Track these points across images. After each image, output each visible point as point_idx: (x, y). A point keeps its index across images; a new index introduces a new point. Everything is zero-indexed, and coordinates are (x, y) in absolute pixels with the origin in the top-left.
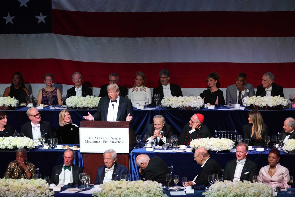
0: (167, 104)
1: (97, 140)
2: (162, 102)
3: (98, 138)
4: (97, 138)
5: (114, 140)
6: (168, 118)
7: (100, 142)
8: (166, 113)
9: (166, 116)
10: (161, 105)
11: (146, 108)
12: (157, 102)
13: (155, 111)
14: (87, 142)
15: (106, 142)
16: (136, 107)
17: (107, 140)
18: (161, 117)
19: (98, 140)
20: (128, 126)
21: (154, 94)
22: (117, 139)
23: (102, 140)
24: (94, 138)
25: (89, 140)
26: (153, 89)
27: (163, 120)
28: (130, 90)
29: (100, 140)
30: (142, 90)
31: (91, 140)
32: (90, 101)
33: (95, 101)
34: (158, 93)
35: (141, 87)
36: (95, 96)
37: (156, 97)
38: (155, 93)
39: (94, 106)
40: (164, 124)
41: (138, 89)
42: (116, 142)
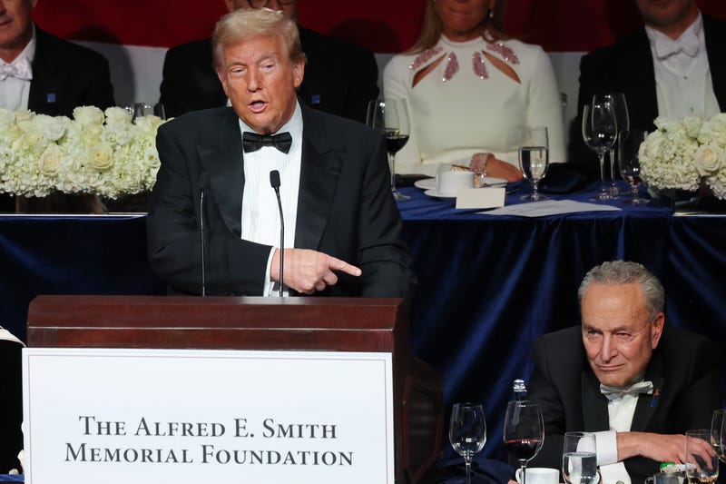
0: (679, 168)
1: (152, 443)
2: (642, 158)
3: (164, 428)
4: (152, 429)
5: (283, 445)
6: (685, 273)
7: (179, 457)
8: (673, 235)
9: (672, 258)
10: (637, 180)
11: (530, 200)
12: (607, 155)
13: (590, 222)
14: (77, 453)
15: (223, 457)
16: (447, 192)
17: (227, 442)
18: (635, 275)
19: (165, 443)
20: (391, 341)
21: (584, 99)
22: (307, 432)
23: (193, 445)
24: (132, 425)
25: (96, 441)
26: (573, 60)
27: (654, 302)
28: (397, 70)
29: (178, 442)
30: (490, 68)
31: (113, 442)
32: (105, 148)
33: (136, 148)
34: (615, 92)
35: (479, 45)
36: (139, 111)
37: (602, 121)
38: (590, 87)
39: (129, 184)
40: (658, 330)
41: (460, 60)
42: (298, 459)
